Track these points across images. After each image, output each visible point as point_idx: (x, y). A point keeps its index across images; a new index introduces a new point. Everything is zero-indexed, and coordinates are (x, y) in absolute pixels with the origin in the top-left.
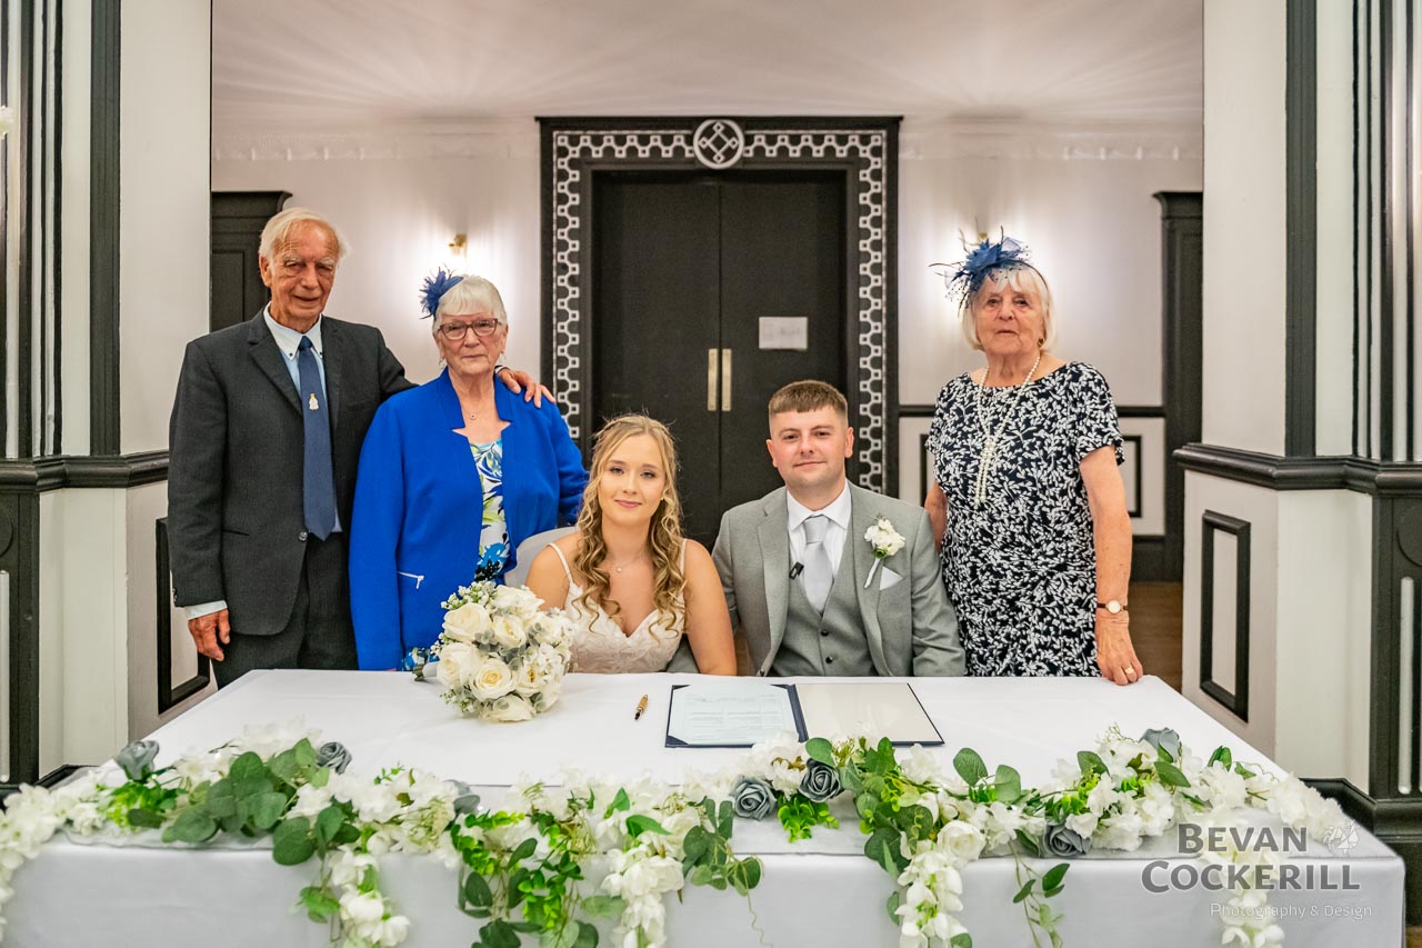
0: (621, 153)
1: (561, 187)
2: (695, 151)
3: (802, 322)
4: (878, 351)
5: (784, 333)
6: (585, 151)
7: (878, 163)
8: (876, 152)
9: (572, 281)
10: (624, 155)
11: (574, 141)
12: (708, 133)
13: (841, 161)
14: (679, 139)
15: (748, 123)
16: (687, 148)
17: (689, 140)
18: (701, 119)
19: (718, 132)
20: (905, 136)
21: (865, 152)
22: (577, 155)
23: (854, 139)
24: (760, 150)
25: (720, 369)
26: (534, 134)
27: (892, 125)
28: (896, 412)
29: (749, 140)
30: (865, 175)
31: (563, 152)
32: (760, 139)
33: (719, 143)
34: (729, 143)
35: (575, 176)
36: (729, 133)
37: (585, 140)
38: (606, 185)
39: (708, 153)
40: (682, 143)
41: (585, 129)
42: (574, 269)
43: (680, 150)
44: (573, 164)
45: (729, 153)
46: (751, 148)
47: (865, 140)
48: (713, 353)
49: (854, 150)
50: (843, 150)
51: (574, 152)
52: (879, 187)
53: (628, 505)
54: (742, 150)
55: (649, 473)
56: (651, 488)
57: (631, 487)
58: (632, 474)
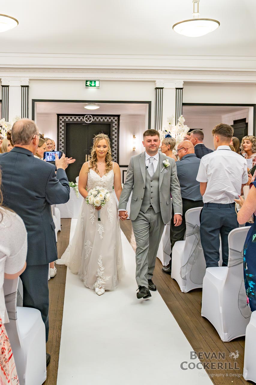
0: (71, 120)
1: (61, 126)
2: (84, 120)
4: (116, 156)
6: (65, 120)
7: (116, 122)
8: (116, 120)
9: (62, 142)
10: (72, 120)
11: (63, 118)
12: (87, 117)
13: (110, 122)
14: (81, 118)
15: (93, 115)
16: (83, 119)
17: (83, 118)
18: (86, 115)
20: (121, 118)
21: (114, 121)
22: (64, 120)
23: (112, 118)
26: (56, 117)
27: (118, 116)
29: (94, 118)
30: (114, 125)
31: (61, 120)
32: (95, 118)
33: (88, 119)
34: (90, 119)
35: (63, 124)
36: (90, 117)
37: (65, 118)
38: (68, 125)
39: (87, 121)
40: (82, 119)
41: (65, 116)
42: (63, 140)
43: (81, 120)
44: (63, 122)
45: (90, 121)
46: (94, 120)
47: (114, 118)
48: (86, 155)
49: (112, 120)
50: (110, 120)
51: (63, 120)
52: (116, 127)
53: (102, 153)
54: (92, 120)
55: (105, 147)
56: (106, 149)
57: (102, 150)
58: (102, 147)
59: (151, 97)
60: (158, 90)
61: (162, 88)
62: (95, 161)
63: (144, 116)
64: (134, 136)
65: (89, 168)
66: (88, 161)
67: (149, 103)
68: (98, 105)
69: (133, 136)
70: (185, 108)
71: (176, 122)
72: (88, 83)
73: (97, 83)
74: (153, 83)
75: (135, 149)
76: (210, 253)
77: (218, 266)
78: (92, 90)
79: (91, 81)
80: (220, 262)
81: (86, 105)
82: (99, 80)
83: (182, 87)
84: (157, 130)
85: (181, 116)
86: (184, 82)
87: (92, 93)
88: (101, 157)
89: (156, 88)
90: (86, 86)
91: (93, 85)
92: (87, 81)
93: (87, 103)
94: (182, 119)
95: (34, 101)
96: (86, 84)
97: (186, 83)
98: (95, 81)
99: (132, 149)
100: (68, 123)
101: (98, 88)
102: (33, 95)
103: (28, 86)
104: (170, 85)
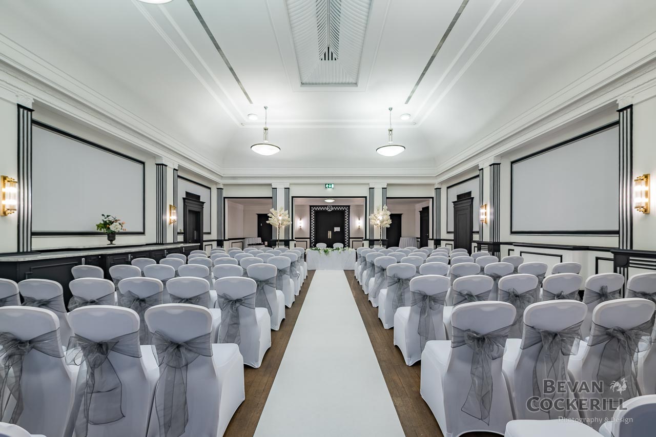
1: (312, 213)
2: (327, 209)
3: (339, 228)
4: (347, 231)
5: (337, 229)
6: (315, 209)
7: (347, 210)
9: (313, 224)
10: (319, 209)
11: (313, 208)
13: (343, 210)
14: (325, 207)
15: (333, 206)
18: (328, 206)
24: (334, 209)
25: (330, 233)
26: (309, 207)
27: (349, 206)
28: (349, 238)
30: (346, 212)
34: (331, 208)
35: (314, 212)
38: (317, 212)
39: (329, 209)
41: (315, 207)
43: (325, 209)
44: (313, 210)
47: (346, 208)
52: (348, 213)
54: (332, 209)
59: (366, 194)
61: (373, 188)
63: (363, 205)
64: (359, 219)
67: (366, 197)
68: (334, 199)
70: (388, 200)
72: (327, 186)
73: (333, 186)
74: (368, 185)
75: (360, 227)
78: (329, 190)
81: (326, 199)
82: (334, 184)
83: (386, 187)
85: (386, 205)
87: (330, 192)
89: (370, 188)
91: (330, 186)
92: (326, 184)
94: (386, 207)
95: (293, 197)
97: (388, 185)
98: (331, 184)
99: (358, 227)
101: (333, 188)
102: (292, 194)
103: (289, 188)
104: (378, 186)
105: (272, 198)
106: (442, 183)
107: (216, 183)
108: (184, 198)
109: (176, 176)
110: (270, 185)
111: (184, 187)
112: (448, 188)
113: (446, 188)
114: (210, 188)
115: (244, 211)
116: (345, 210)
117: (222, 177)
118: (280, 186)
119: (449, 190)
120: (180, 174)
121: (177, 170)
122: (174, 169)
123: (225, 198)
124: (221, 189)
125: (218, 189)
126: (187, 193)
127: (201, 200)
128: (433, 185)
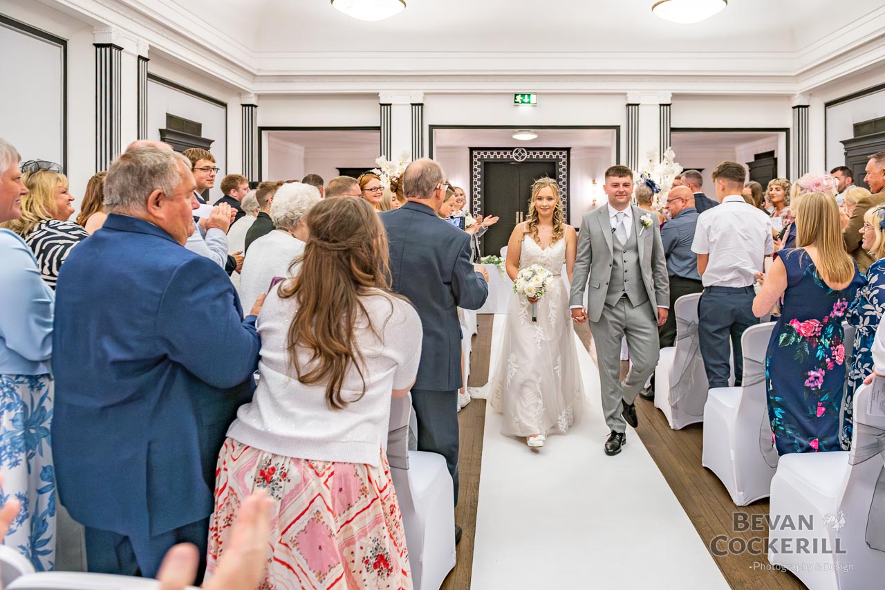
1: (475, 166)
2: (513, 156)
6: (482, 156)
7: (565, 160)
8: (564, 157)
9: (478, 193)
10: (493, 158)
11: (479, 153)
12: (517, 151)
13: (555, 159)
14: (508, 153)
15: (528, 149)
16: (511, 156)
17: (511, 153)
18: (515, 148)
19: (520, 151)
20: (571, 152)
21: (561, 157)
22: (480, 158)
23: (558, 153)
24: (531, 156)
25: (519, 217)
26: (468, 152)
27: (568, 150)
29: (528, 154)
30: (561, 163)
31: (476, 157)
32: (531, 153)
33: (520, 154)
35: (479, 163)
36: (523, 152)
37: (482, 153)
38: (487, 165)
39: (517, 157)
41: (482, 150)
43: (508, 156)
44: (478, 160)
45: (523, 157)
46: (529, 155)
47: (561, 154)
48: (517, 213)
49: (558, 156)
50: (554, 157)
51: (479, 156)
52: (565, 167)
53: (545, 210)
54: (526, 156)
55: (550, 199)
56: (552, 203)
57: (545, 204)
58: (545, 200)
60: (630, 107)
61: (638, 105)
62: (536, 222)
64: (594, 181)
65: (524, 234)
66: (519, 222)
67: (617, 128)
68: (535, 133)
69: (591, 182)
70: (675, 135)
71: (661, 158)
72: (519, 98)
73: (533, 97)
74: (623, 97)
75: (596, 203)
76: (715, 366)
77: (728, 386)
78: (524, 108)
79: (523, 95)
80: (732, 379)
81: (516, 133)
82: (535, 94)
83: (669, 103)
84: (630, 168)
85: (669, 148)
86: (673, 94)
87: (525, 114)
88: (546, 217)
89: (628, 105)
90: (516, 102)
91: (526, 100)
92: (516, 95)
93: (517, 130)
94: (670, 153)
95: (432, 127)
96: (516, 99)
97: (675, 96)
98: (529, 95)
99: (591, 203)
100: (488, 162)
101: (535, 105)
102: (429, 119)
103: (422, 105)
104: (650, 98)
105: (378, 128)
106: (811, 93)
107: (240, 92)
108: (161, 131)
109: (143, 76)
110: (375, 96)
111: (164, 103)
112: (828, 105)
113: (823, 106)
114: (224, 105)
115: (306, 160)
116: (558, 159)
117: (255, 76)
118: (400, 98)
119: (830, 110)
120: (153, 68)
121: (147, 60)
122: (140, 57)
123: (261, 129)
124: (252, 106)
125: (243, 105)
126: (170, 118)
127: (203, 136)
128: (788, 97)
